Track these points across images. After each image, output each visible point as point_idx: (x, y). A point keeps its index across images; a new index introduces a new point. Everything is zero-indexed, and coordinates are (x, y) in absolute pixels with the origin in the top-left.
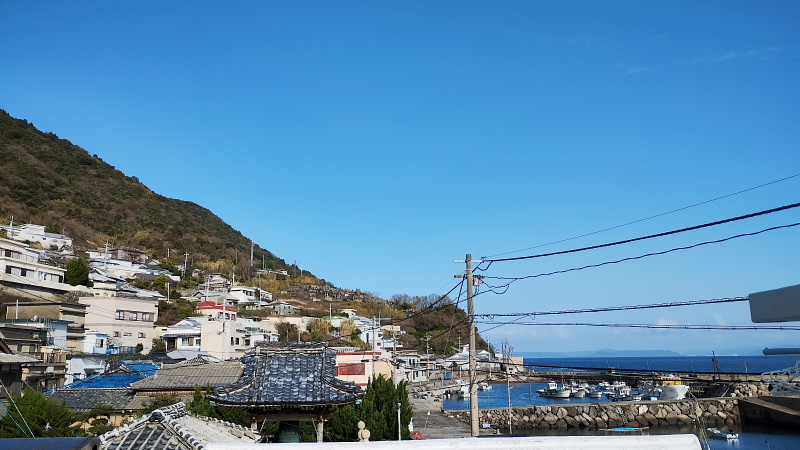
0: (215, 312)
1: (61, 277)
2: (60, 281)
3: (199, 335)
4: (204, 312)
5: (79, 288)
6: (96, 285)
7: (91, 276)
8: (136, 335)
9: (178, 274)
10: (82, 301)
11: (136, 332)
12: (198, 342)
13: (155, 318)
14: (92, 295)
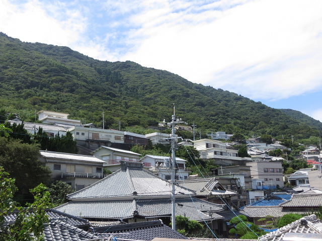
1: (237, 154)
2: (237, 156)
3: (308, 178)
5: (245, 158)
6: (252, 156)
7: (249, 152)
8: (275, 180)
10: (248, 164)
11: (275, 178)
12: (308, 182)
13: (283, 171)
14: (251, 161)
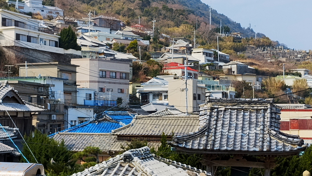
0: (179, 72)
1: (56, 42)
2: (56, 46)
3: (167, 92)
4: (170, 71)
5: (71, 51)
6: (83, 49)
7: (79, 42)
8: (116, 90)
9: (148, 38)
10: (74, 62)
11: (116, 88)
12: (166, 97)
13: (131, 77)
14: (80, 57)
